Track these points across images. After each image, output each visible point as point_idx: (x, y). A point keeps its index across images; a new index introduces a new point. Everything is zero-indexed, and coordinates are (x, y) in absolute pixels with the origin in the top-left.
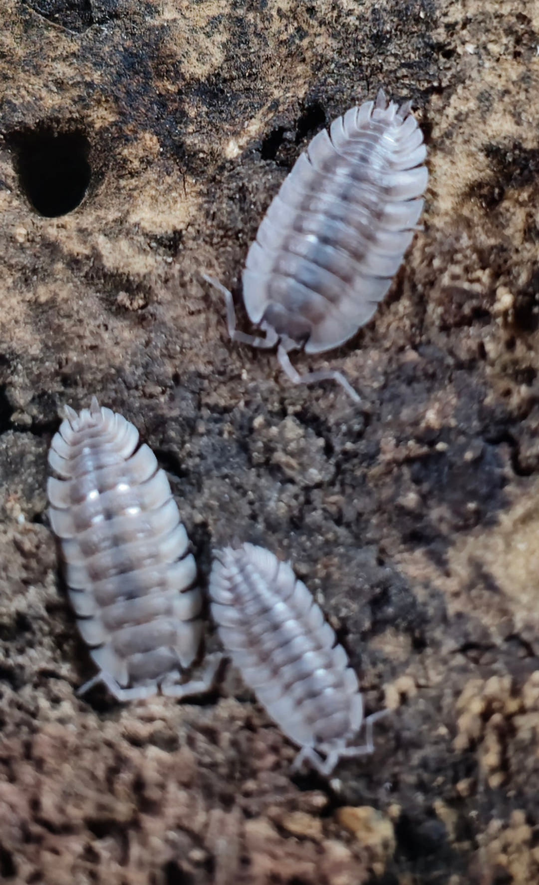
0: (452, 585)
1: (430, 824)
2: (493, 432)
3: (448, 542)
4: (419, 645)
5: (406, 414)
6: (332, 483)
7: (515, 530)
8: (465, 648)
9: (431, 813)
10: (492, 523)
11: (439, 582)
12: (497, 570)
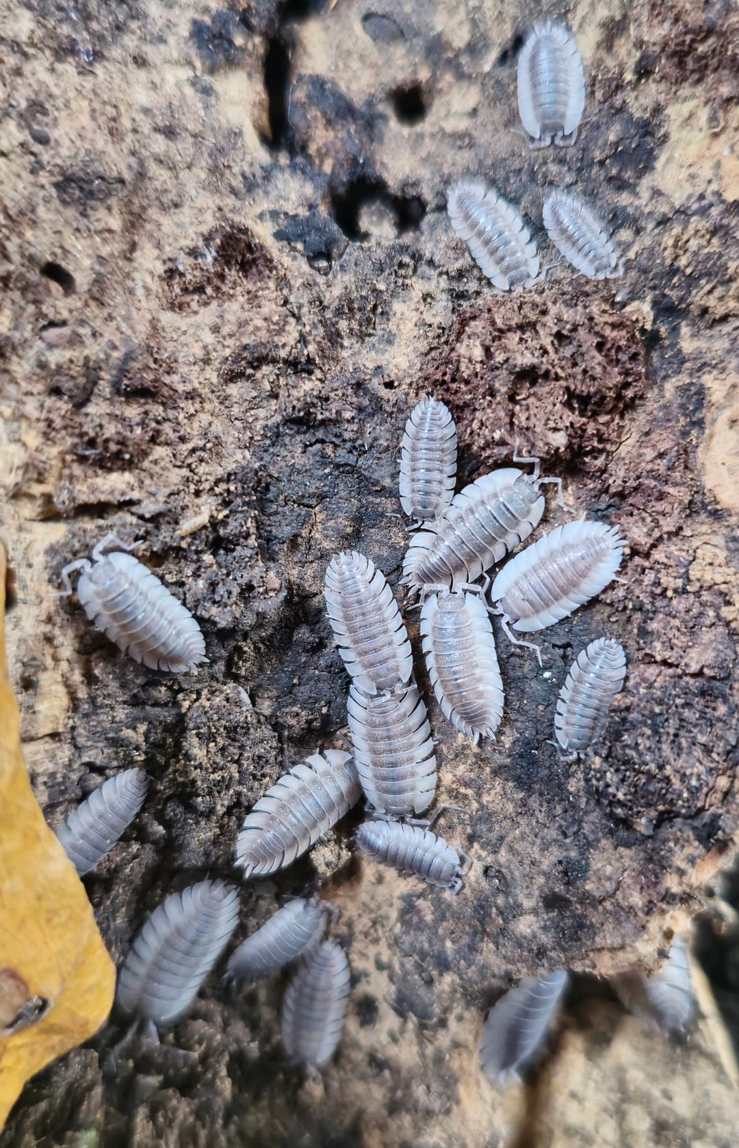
0: (643, 201)
1: (666, 300)
2: (641, 131)
3: (635, 185)
4: (638, 232)
5: (600, 142)
6: (576, 182)
7: (663, 170)
8: (659, 224)
9: (664, 296)
10: (653, 168)
11: (637, 203)
12: (661, 187)
